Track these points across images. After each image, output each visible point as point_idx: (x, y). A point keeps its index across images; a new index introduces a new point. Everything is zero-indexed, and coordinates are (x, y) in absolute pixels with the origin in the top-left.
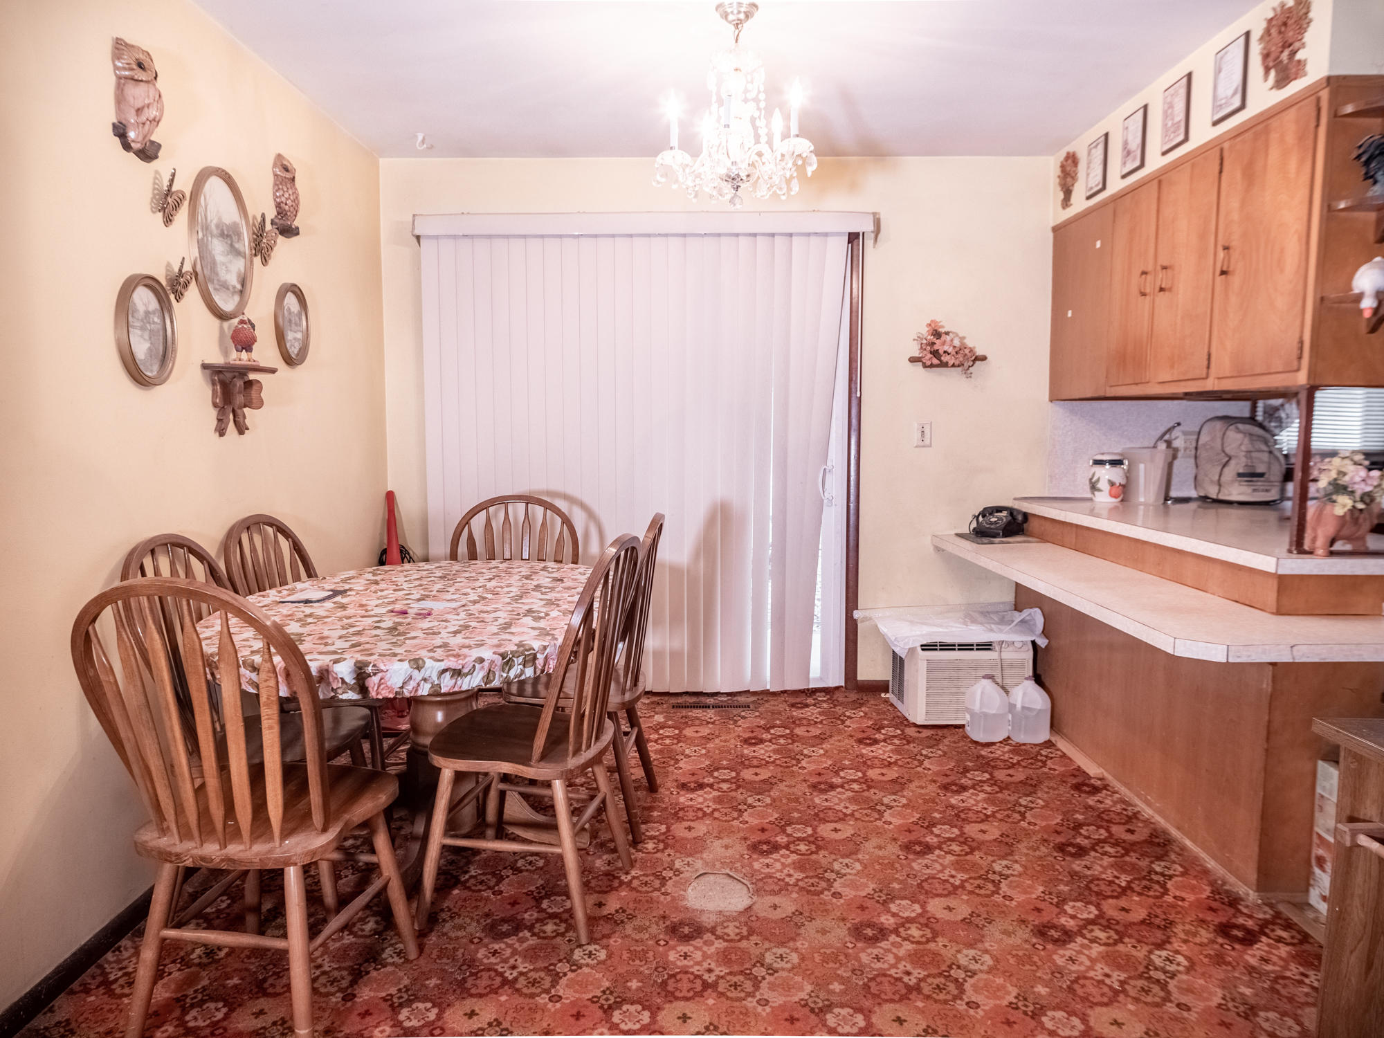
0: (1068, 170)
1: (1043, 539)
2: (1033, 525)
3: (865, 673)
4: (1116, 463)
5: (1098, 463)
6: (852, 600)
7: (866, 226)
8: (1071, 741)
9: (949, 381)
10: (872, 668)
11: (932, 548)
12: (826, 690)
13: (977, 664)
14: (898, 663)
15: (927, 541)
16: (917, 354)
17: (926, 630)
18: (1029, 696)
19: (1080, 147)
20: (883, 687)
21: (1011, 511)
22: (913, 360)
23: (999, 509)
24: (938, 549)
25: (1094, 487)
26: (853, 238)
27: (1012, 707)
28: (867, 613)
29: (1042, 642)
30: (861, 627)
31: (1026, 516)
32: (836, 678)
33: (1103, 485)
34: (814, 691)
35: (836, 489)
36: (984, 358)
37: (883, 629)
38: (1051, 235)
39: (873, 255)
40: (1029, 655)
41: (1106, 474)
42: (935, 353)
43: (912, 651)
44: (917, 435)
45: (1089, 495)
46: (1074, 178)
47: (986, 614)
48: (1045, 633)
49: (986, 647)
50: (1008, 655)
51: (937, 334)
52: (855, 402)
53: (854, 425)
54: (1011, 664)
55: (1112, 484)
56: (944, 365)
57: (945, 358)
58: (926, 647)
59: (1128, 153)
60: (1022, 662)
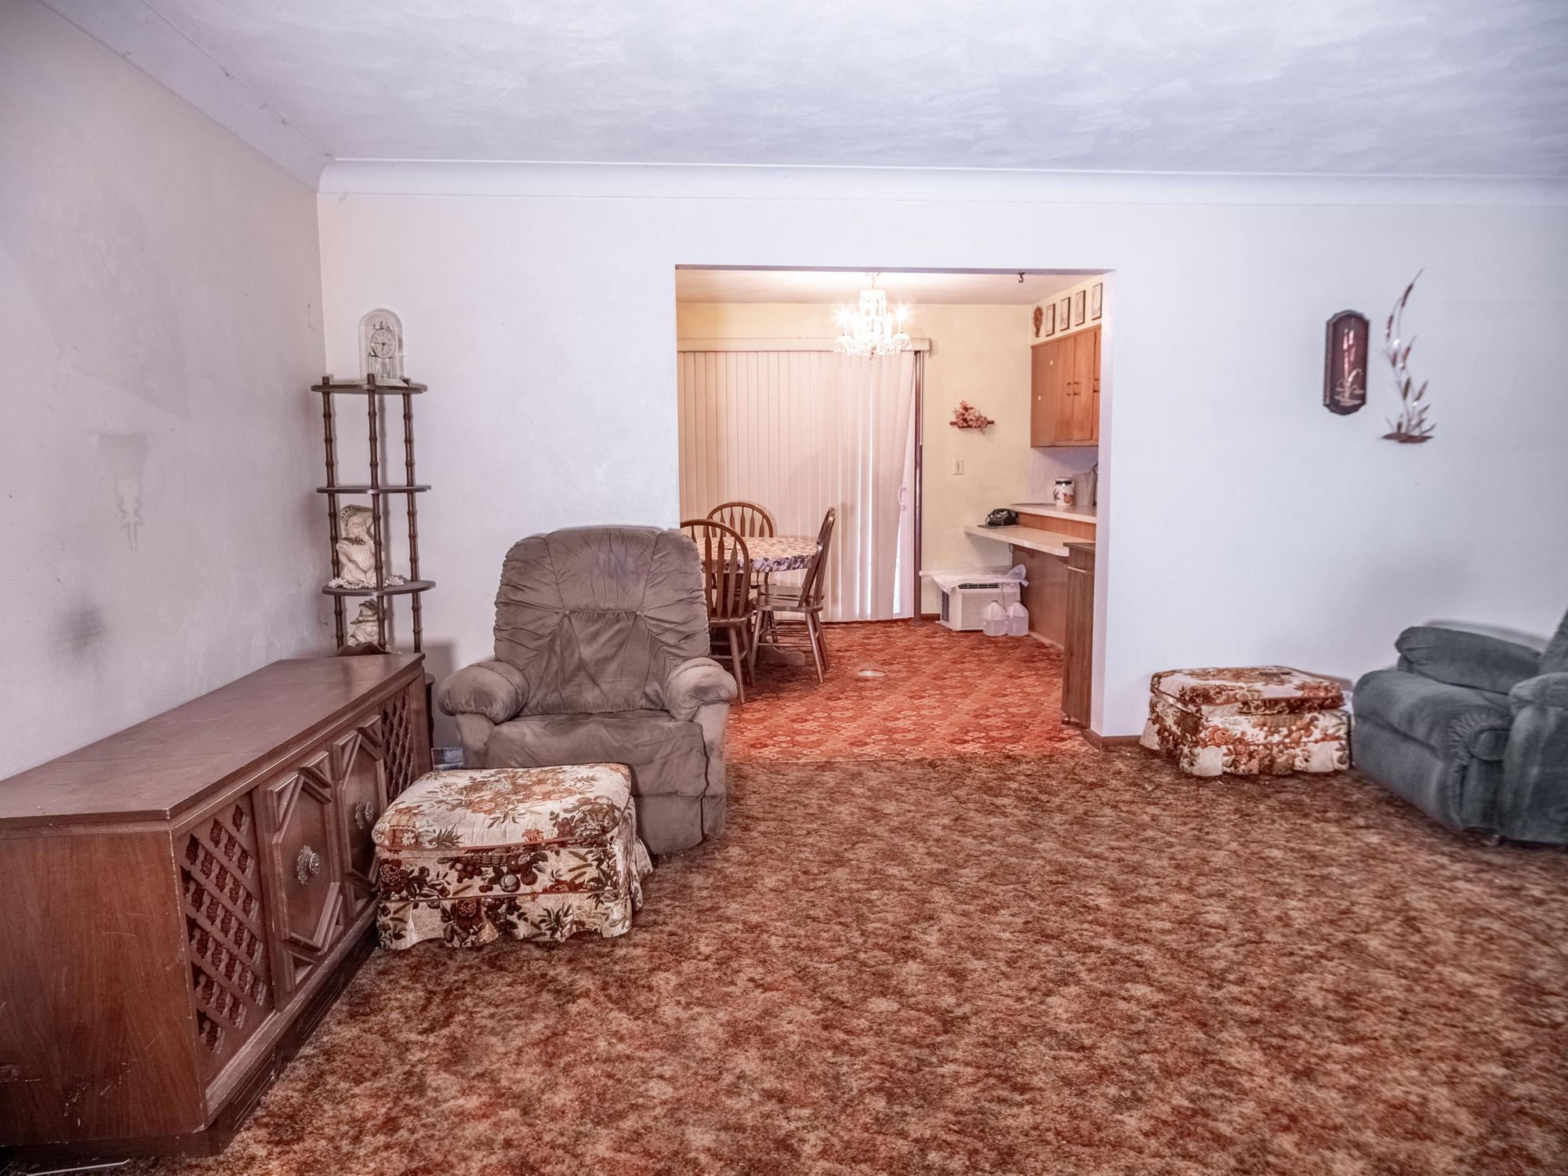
0: (1038, 315)
1: (1025, 525)
2: (1021, 519)
3: (926, 610)
4: (1068, 483)
5: (1058, 483)
6: (918, 564)
7: (924, 347)
8: (1039, 633)
9: (973, 436)
10: (931, 606)
11: (964, 535)
12: (903, 620)
13: (990, 595)
14: (945, 598)
15: (962, 531)
16: (954, 420)
17: (961, 577)
18: (1017, 610)
19: (1045, 305)
20: (936, 617)
21: (1009, 511)
22: (952, 424)
23: (1003, 511)
24: (968, 535)
25: (1056, 497)
26: (916, 352)
27: (1008, 617)
28: (928, 573)
29: (1025, 584)
30: (923, 580)
31: (1017, 514)
32: (909, 613)
33: (1061, 496)
34: (896, 621)
35: (907, 500)
36: (992, 423)
37: (937, 580)
38: (1030, 351)
39: (928, 361)
40: (1019, 590)
41: (1063, 489)
42: (965, 420)
43: (954, 589)
44: (954, 468)
45: (1053, 502)
46: (1041, 322)
47: (996, 571)
48: (1027, 578)
49: (995, 586)
50: (1007, 590)
51: (966, 409)
52: (919, 450)
53: (918, 463)
54: (1008, 595)
55: (1065, 495)
56: (970, 426)
57: (970, 423)
58: (961, 587)
59: (1062, 320)
60: (1014, 594)
